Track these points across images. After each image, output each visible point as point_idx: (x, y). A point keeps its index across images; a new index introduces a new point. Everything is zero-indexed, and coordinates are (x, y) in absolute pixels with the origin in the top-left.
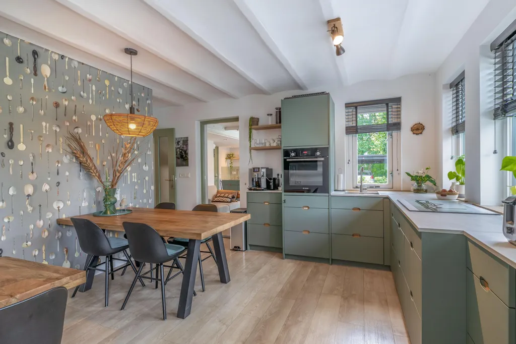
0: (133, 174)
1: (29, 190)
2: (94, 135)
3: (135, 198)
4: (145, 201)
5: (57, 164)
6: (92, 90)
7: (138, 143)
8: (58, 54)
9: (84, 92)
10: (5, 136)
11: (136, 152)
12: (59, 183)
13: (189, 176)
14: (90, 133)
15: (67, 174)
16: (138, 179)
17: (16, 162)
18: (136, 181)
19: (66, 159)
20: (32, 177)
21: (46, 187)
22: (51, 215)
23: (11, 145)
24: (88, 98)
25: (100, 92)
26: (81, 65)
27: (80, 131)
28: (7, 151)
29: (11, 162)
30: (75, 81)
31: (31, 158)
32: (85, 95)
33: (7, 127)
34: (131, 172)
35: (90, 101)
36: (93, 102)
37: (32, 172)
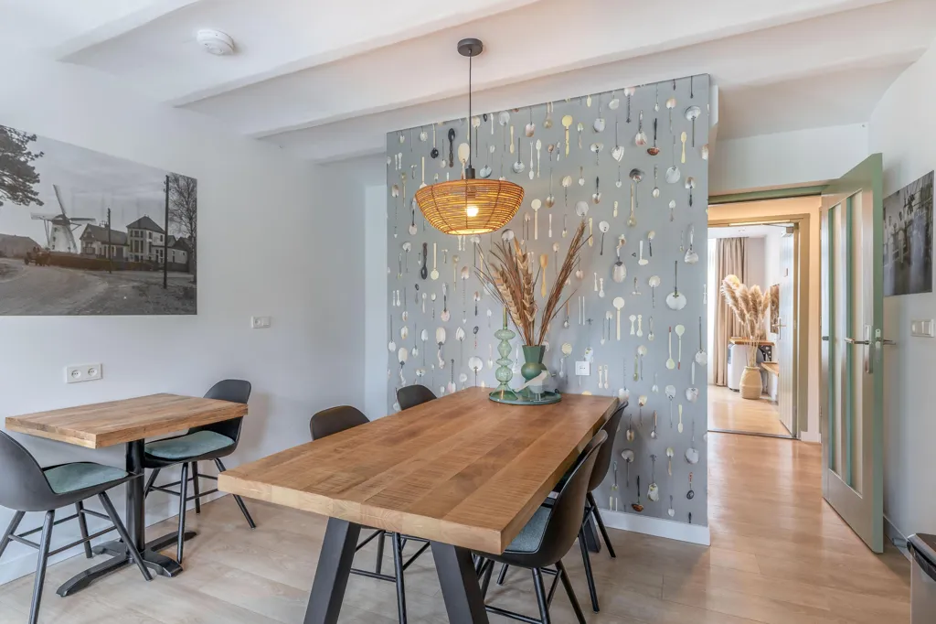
0: (633, 318)
1: (441, 335)
2: (536, 238)
3: (636, 379)
4: (671, 390)
5: (475, 298)
6: (535, 151)
7: (651, 236)
8: (479, 116)
9: (519, 163)
10: (420, 262)
11: (643, 262)
12: (477, 328)
13: (931, 332)
14: (528, 236)
15: (489, 313)
16: (647, 331)
17: (429, 296)
18: (640, 333)
19: (488, 289)
20: (445, 317)
21: (460, 334)
22: (466, 379)
23: (424, 275)
24: (527, 169)
25: (550, 148)
26: (515, 113)
27: (511, 235)
28: (421, 282)
29: (424, 296)
30: (506, 148)
31: (444, 289)
32: (522, 166)
33: (421, 249)
34: (626, 312)
35: (531, 175)
36: (535, 175)
37: (445, 311)
